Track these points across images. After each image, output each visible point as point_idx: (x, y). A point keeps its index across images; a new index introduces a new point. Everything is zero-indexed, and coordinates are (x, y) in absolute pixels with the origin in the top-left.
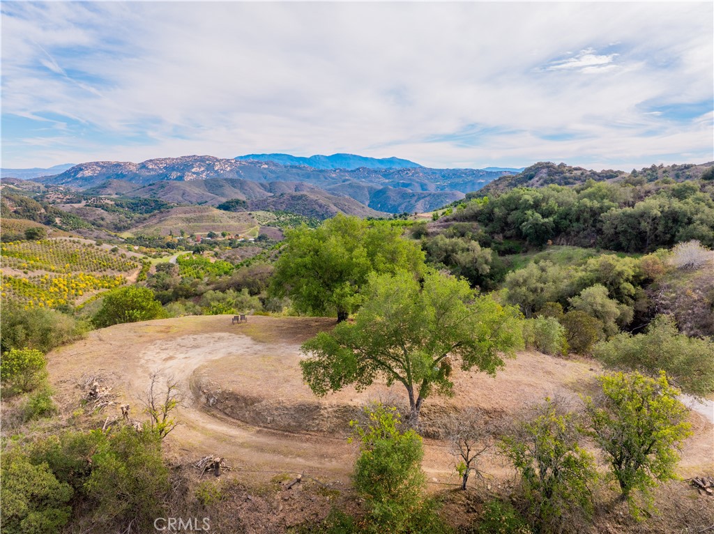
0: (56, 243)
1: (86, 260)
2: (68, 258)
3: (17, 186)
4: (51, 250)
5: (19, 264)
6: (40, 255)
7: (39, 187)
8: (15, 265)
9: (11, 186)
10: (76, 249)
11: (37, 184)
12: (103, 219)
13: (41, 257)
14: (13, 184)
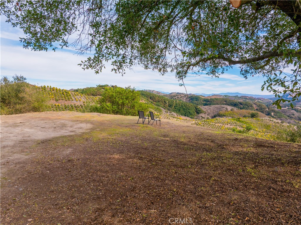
0: (262, 120)
1: (274, 129)
2: (266, 127)
3: (262, 101)
4: (259, 123)
5: (242, 126)
6: (254, 124)
7: (270, 101)
8: (241, 126)
9: (260, 101)
10: (271, 123)
11: (270, 100)
12: (293, 115)
13: (254, 125)
14: (261, 100)
